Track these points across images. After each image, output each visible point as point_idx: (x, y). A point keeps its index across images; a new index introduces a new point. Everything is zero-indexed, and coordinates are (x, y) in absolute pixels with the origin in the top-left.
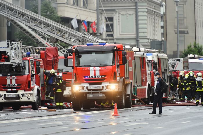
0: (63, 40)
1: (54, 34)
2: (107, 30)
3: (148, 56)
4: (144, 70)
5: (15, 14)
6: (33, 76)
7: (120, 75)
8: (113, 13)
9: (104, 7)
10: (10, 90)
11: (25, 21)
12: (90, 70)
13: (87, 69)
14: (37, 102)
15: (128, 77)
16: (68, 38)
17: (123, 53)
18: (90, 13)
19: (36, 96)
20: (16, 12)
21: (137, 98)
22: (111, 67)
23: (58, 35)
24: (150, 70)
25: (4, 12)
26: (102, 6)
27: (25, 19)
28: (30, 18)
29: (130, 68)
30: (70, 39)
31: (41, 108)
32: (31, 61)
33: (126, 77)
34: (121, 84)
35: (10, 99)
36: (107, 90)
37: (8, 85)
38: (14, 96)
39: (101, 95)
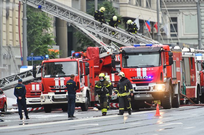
0: (116, 40)
1: (107, 35)
2: (172, 30)
3: (197, 57)
4: (193, 70)
5: (66, 15)
6: (82, 77)
7: (167, 75)
8: (177, 14)
9: (167, 7)
10: (58, 91)
11: (77, 22)
12: (137, 71)
13: (134, 70)
14: (86, 103)
15: (175, 77)
16: (121, 39)
17: (169, 54)
18: (152, 13)
19: (85, 97)
20: (68, 13)
21: (186, 97)
22: (158, 68)
23: (110, 36)
24: (200, 70)
25: (55, 12)
26: (165, 6)
27: (77, 19)
28: (82, 18)
29: (178, 68)
30: (124, 40)
31: (93, 109)
32: (80, 62)
33: (173, 77)
34: (168, 85)
35: (59, 101)
36: (154, 91)
37: (56, 86)
38: (63, 98)
39: (148, 96)
